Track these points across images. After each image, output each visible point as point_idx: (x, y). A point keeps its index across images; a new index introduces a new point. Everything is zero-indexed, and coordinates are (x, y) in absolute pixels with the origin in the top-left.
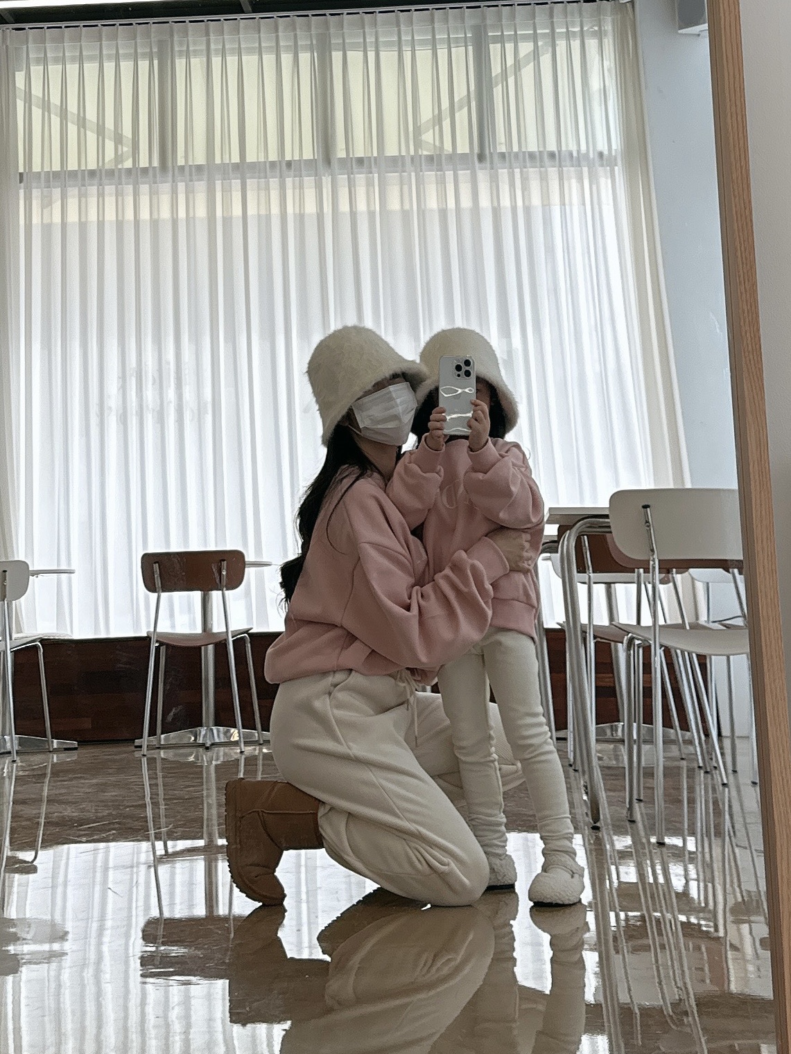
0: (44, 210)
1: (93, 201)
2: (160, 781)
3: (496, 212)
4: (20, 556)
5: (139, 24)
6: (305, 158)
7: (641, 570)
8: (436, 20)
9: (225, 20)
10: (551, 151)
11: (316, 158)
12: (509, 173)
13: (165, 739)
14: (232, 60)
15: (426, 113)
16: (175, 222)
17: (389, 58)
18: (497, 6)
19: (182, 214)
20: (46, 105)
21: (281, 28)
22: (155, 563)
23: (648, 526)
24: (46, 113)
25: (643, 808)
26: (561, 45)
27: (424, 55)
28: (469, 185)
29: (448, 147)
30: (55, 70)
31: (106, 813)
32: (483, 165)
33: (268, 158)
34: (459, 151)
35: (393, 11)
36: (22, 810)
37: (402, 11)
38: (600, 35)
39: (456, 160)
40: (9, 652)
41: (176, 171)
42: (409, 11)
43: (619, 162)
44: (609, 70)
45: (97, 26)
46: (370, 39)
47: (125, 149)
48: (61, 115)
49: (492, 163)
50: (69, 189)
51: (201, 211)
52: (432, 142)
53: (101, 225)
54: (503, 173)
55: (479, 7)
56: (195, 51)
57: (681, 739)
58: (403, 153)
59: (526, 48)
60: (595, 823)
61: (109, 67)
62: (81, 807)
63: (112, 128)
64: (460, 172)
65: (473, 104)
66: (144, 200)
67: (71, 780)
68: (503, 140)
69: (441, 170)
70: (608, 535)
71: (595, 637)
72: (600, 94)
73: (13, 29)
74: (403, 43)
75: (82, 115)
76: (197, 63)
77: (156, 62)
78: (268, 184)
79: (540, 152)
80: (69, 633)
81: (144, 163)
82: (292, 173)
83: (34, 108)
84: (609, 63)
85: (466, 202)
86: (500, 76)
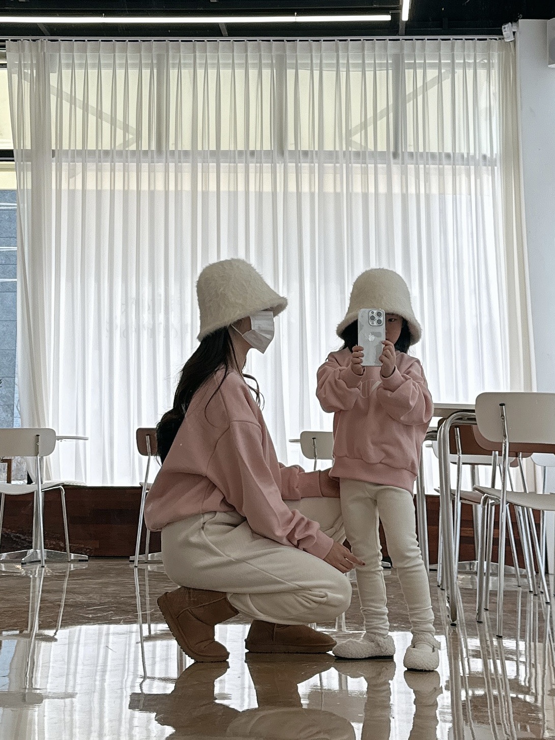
0: (71, 180)
1: (107, 175)
2: (147, 582)
3: (405, 197)
4: (50, 425)
5: (143, 41)
6: (265, 149)
7: (497, 452)
8: (366, 48)
9: (208, 41)
10: (448, 153)
11: (272, 149)
12: (415, 168)
13: (152, 557)
14: (212, 72)
15: (356, 120)
16: (167, 193)
17: (329, 76)
18: (412, 40)
19: (172, 187)
20: (73, 100)
21: (249, 49)
22: (147, 435)
23: (503, 419)
24: (73, 106)
25: (488, 614)
26: (459, 72)
27: (355, 75)
28: (385, 176)
29: (371, 147)
30: (79, 73)
31: (107, 600)
32: (396, 161)
33: (236, 148)
34: (379, 149)
35: (334, 40)
36: (47, 597)
37: (340, 40)
38: (488, 67)
39: (377, 156)
40: (40, 491)
41: (168, 154)
42: (345, 40)
43: (498, 164)
44: (494, 94)
45: (112, 41)
46: (316, 61)
47: (131, 136)
48: (83, 108)
49: (403, 159)
50: (88, 164)
51: (187, 186)
52: (359, 142)
53: (112, 192)
54: (411, 168)
55: (399, 40)
56: (185, 64)
57: (519, 574)
58: (338, 149)
59: (432, 74)
60: (453, 621)
61: (120, 73)
62: (89, 596)
63: (122, 120)
64: (379, 166)
65: (391, 115)
66: (145, 176)
67: (83, 579)
68: (412, 144)
69: (365, 163)
70: (473, 426)
71: (461, 499)
72: (487, 111)
73: (49, 40)
74: (341, 65)
75: (99, 108)
76: (186, 73)
77: (155, 71)
78: (236, 168)
79: (440, 153)
80: (84, 481)
81: (145, 147)
82: (255, 160)
83: (64, 101)
84: (495, 88)
85: (382, 189)
86: (412, 95)
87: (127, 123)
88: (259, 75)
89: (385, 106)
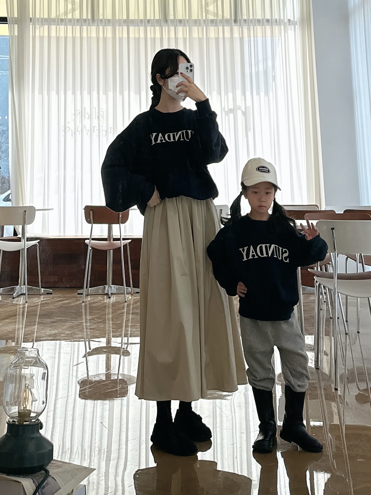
1: (62, 30)
6: (156, 18)
11: (160, 19)
12: (248, 28)
28: (229, 32)
29: (220, 15)
32: (236, 24)
33: (139, 18)
34: (225, 18)
39: (223, 21)
41: (99, 21)
43: (298, 24)
49: (240, 23)
54: (245, 28)
58: (200, 18)
64: (226, 27)
68: (246, 14)
69: (217, 26)
78: (139, 29)
81: (85, 17)
82: (150, 25)
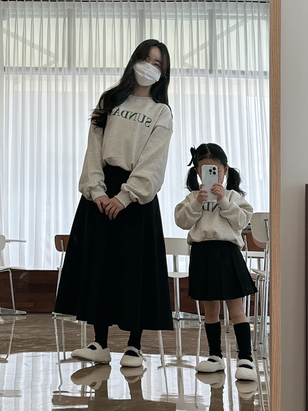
0: (15, 85)
3: (216, 97)
8: (192, 6)
10: (243, 71)
12: (223, 79)
14: (101, 20)
15: (187, 51)
16: (74, 94)
17: (171, 23)
20: (16, 36)
21: (123, 7)
22: (61, 239)
23: (267, 228)
24: (16, 40)
26: (249, 22)
27: (186, 23)
28: (205, 84)
30: (20, 21)
32: (211, 75)
34: (201, 68)
35: (174, 1)
37: (178, 1)
39: (199, 72)
41: (75, 70)
46: (163, 14)
47: (52, 59)
48: (23, 41)
49: (215, 74)
50: (26, 76)
52: (189, 63)
54: (220, 79)
56: (84, 15)
59: (233, 23)
61: (45, 20)
63: (46, 48)
65: (208, 48)
66: (60, 83)
68: (220, 65)
69: (192, 76)
74: (178, 16)
75: (32, 41)
76: (85, 21)
77: (67, 19)
79: (238, 71)
81: (60, 65)
83: (11, 37)
86: (220, 35)
87: (50, 51)
88: (129, 22)
89: (204, 42)
